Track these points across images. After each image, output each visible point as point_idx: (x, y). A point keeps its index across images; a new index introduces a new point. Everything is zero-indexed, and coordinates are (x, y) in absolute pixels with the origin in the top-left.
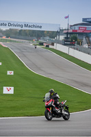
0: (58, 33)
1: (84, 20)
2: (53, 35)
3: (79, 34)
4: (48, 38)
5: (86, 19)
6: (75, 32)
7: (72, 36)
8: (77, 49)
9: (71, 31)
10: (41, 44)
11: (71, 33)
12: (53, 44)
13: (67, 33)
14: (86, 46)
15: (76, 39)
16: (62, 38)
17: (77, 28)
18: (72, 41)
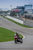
0: (8, 12)
1: (17, 7)
2: (6, 12)
3: (16, 12)
4: (4, 13)
5: (18, 7)
6: (14, 11)
7: (13, 13)
8: (15, 18)
9: (12, 11)
10: (2, 16)
11: (12, 12)
12: (6, 16)
13: (11, 12)
14: (18, 16)
15: (14, 14)
16: (9, 13)
17: (15, 10)
18: (13, 15)
